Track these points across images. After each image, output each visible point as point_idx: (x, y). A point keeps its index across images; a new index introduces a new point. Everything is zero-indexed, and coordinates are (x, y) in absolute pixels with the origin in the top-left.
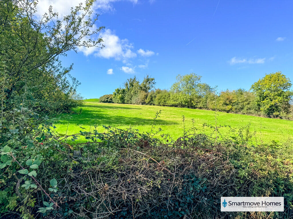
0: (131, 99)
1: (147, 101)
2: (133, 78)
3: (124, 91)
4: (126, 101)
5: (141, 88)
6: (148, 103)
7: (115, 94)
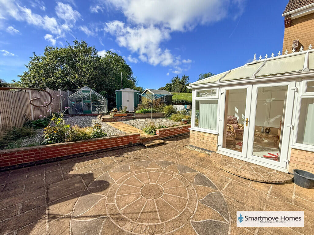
0: (174, 89)
1: (183, 90)
2: (176, 77)
3: (171, 85)
4: (172, 91)
5: (180, 82)
6: (184, 91)
7: (166, 87)
